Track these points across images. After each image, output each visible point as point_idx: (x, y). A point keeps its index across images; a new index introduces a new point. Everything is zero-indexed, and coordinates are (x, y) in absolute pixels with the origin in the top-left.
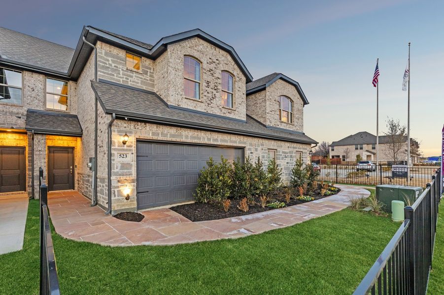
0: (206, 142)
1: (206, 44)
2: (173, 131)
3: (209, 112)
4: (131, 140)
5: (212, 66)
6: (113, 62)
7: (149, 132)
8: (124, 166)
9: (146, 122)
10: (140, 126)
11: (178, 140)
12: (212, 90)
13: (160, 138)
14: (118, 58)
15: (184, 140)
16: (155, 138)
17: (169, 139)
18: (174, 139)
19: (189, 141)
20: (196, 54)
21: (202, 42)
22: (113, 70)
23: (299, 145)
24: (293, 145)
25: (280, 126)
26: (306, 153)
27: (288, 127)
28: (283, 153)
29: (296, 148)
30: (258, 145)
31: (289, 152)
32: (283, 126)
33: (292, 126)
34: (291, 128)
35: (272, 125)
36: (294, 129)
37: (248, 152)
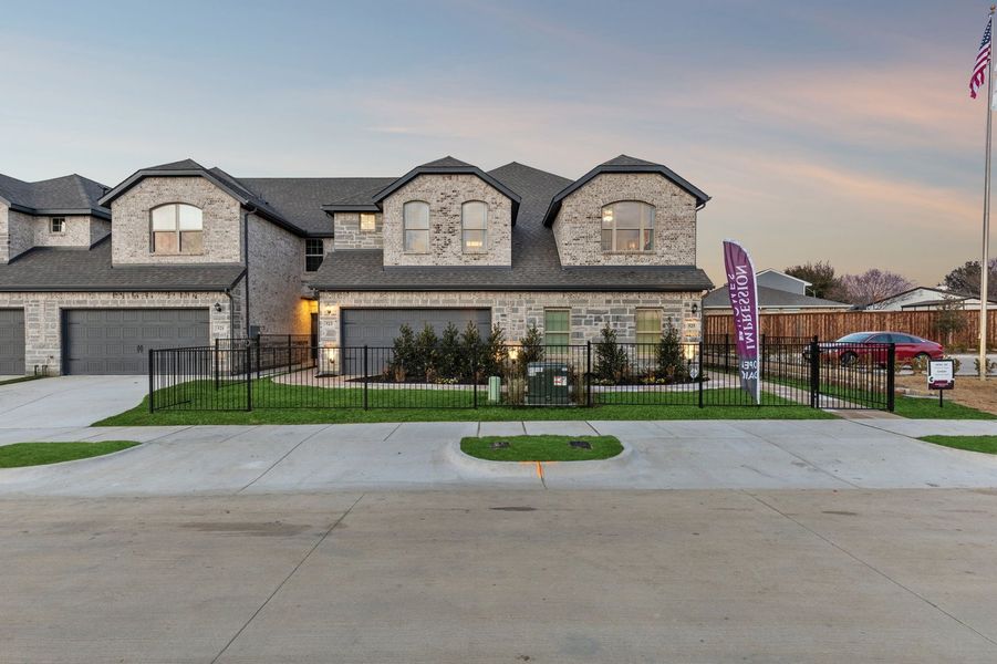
0: (420, 304)
1: (434, 178)
2: (376, 296)
3: (440, 264)
4: (335, 309)
5: (445, 203)
6: (348, 228)
7: (351, 300)
8: (330, 333)
9: (348, 291)
10: (343, 295)
11: (383, 305)
12: (443, 235)
13: (363, 305)
14: (352, 223)
15: (390, 304)
16: (357, 305)
17: (372, 305)
18: (378, 305)
19: (396, 305)
20: (419, 196)
21: (428, 177)
22: (348, 237)
23: (648, 295)
24: (624, 296)
25: (604, 262)
26: (678, 310)
27: (631, 262)
28: (589, 312)
29: (638, 302)
30: (520, 304)
31: (612, 311)
32: (614, 261)
33: (646, 257)
34: (645, 261)
35: (578, 264)
36: (655, 261)
37: (495, 315)
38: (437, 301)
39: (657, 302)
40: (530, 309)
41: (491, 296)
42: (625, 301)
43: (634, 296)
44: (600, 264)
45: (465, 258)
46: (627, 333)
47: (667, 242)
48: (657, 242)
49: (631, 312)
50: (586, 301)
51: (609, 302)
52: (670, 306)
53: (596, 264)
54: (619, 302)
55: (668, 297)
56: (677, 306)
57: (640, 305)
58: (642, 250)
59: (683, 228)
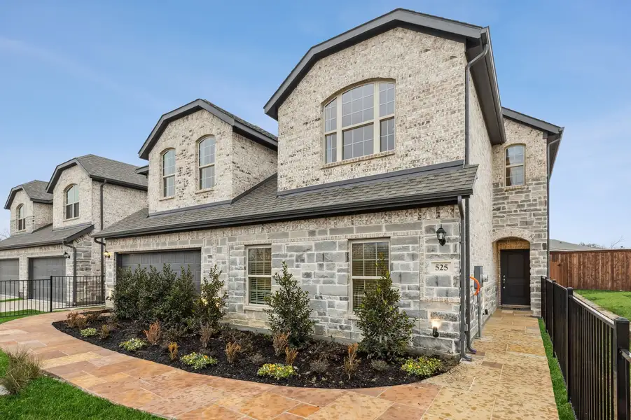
4: (112, 254)
5: (184, 144)
8: (110, 275)
10: (115, 242)
12: (184, 177)
13: (125, 249)
16: (122, 251)
17: (129, 249)
20: (169, 144)
23: (364, 218)
24: (332, 223)
25: (324, 179)
26: (415, 241)
27: (359, 172)
28: (290, 249)
29: (350, 230)
30: (223, 242)
31: (318, 246)
32: (337, 176)
33: (380, 162)
34: (380, 168)
35: (294, 187)
36: (395, 164)
37: (204, 255)
38: (164, 244)
39: (379, 228)
40: (232, 248)
41: (201, 235)
42: (333, 231)
43: (345, 222)
44: (320, 183)
45: (198, 198)
46: (336, 280)
47: (414, 131)
48: (398, 134)
49: (341, 246)
50: (286, 235)
51: (312, 233)
52: (401, 234)
53: (314, 184)
54: (324, 232)
55: (396, 219)
56: (412, 233)
57: (354, 235)
58: (377, 151)
59: (440, 101)
